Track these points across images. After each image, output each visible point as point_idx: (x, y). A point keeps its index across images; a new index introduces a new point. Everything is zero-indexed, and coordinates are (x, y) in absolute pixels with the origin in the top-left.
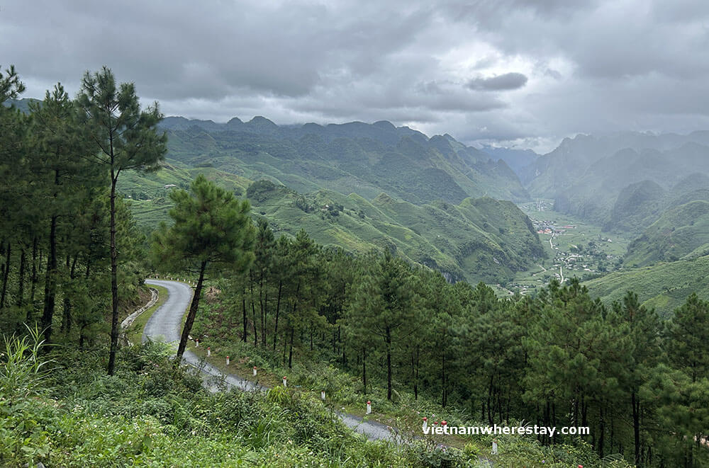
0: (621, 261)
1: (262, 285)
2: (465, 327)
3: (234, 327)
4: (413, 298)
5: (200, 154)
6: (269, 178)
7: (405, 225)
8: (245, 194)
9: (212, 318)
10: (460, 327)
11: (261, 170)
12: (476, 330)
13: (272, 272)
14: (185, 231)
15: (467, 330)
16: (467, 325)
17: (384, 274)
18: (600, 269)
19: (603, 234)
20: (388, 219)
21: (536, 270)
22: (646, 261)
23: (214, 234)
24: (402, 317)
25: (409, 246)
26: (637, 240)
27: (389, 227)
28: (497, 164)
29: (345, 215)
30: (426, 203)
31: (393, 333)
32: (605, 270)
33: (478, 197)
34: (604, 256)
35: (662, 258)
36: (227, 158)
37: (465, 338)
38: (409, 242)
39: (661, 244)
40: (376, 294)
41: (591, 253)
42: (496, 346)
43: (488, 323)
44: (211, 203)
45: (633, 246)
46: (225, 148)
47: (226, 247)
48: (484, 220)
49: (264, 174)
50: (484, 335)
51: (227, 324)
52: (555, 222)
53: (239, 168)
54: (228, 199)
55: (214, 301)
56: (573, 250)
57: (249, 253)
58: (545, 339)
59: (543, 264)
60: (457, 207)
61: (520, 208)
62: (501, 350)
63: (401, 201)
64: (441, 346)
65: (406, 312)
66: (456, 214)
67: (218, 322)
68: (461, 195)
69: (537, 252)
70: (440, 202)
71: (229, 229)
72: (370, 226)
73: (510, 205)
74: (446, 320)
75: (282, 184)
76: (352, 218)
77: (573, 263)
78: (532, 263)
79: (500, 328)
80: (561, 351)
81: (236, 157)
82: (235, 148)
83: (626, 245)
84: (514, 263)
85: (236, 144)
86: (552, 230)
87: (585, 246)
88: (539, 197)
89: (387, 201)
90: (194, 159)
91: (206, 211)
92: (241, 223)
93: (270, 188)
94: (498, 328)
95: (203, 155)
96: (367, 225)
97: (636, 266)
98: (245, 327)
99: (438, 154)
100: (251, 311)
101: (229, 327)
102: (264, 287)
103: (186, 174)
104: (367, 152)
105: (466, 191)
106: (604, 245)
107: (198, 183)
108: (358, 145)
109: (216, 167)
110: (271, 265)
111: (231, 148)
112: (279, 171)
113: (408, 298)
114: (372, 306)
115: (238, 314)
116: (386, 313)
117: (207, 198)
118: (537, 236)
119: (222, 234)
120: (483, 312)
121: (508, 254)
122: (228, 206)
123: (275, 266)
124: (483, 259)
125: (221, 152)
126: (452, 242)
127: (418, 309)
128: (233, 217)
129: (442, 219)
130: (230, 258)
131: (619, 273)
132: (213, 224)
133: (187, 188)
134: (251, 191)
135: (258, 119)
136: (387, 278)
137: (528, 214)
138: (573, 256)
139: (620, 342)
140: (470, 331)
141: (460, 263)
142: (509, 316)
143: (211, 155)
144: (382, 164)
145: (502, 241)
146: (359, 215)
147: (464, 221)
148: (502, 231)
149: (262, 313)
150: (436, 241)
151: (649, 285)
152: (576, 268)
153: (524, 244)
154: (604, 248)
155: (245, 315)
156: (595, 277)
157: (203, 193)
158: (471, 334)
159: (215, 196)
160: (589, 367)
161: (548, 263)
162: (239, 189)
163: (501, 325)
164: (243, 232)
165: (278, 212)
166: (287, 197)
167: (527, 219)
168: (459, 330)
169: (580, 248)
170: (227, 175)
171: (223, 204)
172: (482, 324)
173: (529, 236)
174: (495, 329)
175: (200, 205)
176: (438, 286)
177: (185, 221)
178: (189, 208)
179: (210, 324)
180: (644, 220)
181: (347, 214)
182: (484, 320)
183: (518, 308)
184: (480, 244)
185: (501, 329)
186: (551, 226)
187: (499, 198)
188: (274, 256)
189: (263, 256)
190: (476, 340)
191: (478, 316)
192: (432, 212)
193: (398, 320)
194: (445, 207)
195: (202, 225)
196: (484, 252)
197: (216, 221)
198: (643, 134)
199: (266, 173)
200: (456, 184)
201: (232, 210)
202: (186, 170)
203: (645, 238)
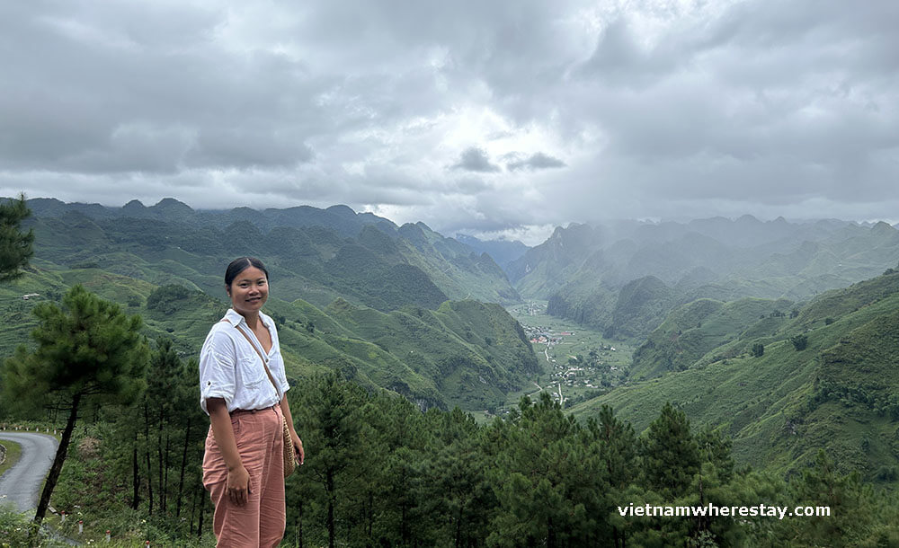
0: (627, 374)
1: (161, 428)
2: (426, 463)
3: (120, 491)
4: (362, 431)
5: (79, 251)
6: (180, 281)
7: (369, 338)
8: (144, 304)
9: (87, 481)
10: (420, 463)
11: (169, 270)
12: (439, 465)
13: (176, 410)
14: (53, 356)
15: (428, 467)
16: (429, 461)
17: (325, 402)
18: (604, 384)
19: (605, 341)
20: (345, 332)
21: (532, 389)
22: (655, 372)
23: (93, 358)
24: (347, 455)
25: (374, 367)
26: (643, 347)
27: (347, 342)
28: (480, 258)
29: (288, 329)
30: (396, 308)
31: (336, 478)
32: (609, 385)
33: (459, 299)
34: (606, 368)
35: (670, 367)
36: (121, 255)
37: (426, 476)
38: (374, 361)
39: (669, 350)
40: (314, 428)
41: (593, 366)
42: (462, 482)
43: (453, 454)
44: (90, 319)
45: (638, 354)
46: (118, 241)
47: (107, 375)
48: (467, 329)
49: (173, 277)
50: (449, 470)
51: (109, 488)
52: (550, 328)
53: (138, 269)
54: (113, 314)
55: (91, 456)
56: (572, 362)
57: (139, 380)
58: (509, 466)
59: (538, 381)
60: (435, 313)
61: (509, 312)
62: (468, 488)
63: (363, 307)
64: (398, 491)
65: (353, 450)
66: (432, 321)
67: (97, 485)
68: (439, 297)
69: (531, 366)
70: (414, 307)
71: (113, 352)
72: (322, 342)
73: (498, 309)
74: (404, 456)
75: (198, 289)
76: (296, 333)
77: (572, 378)
78: (525, 381)
79: (467, 461)
80: (524, 479)
81: (133, 252)
82: (132, 241)
83: (631, 354)
84: (505, 381)
85: (134, 236)
86: (547, 338)
87: (586, 355)
88: (531, 297)
89: (345, 308)
90: (70, 256)
91: (82, 328)
92: (129, 343)
93: (182, 295)
94: (465, 461)
95: (85, 251)
96: (318, 340)
97: (642, 378)
98: (136, 490)
99: (410, 247)
100: (146, 466)
101: (113, 491)
102: (165, 431)
103: (57, 278)
104: (318, 244)
105: (445, 292)
106: (607, 354)
107: (73, 294)
108: (306, 236)
109: (103, 268)
110: (175, 399)
111: (126, 241)
112: (195, 271)
113: (355, 432)
114: (308, 445)
115: (126, 472)
116: (326, 452)
117: (84, 315)
118: (530, 346)
119: (102, 358)
120: (449, 442)
121: (496, 370)
122: (113, 322)
123: (181, 400)
124: (467, 378)
125: (111, 247)
126: (428, 358)
127: (369, 444)
128: (119, 335)
129: (416, 329)
130: (112, 388)
131: (625, 388)
132: (91, 345)
133: (58, 297)
134: (154, 301)
135: (168, 202)
136: (328, 407)
137: (519, 319)
138: (573, 370)
139: (587, 462)
140: (432, 468)
141: (439, 386)
142: (479, 445)
143: (97, 251)
144: (339, 260)
145: (490, 355)
146: (307, 328)
147: (444, 331)
148: (488, 342)
149: (161, 467)
150: (409, 358)
151: (657, 400)
152: (577, 384)
153: (516, 357)
154: (607, 358)
155: (136, 472)
156: (599, 394)
157: (80, 307)
158: (434, 471)
159: (96, 311)
160: (553, 493)
161: (544, 381)
162: (136, 297)
163: (469, 455)
164: (130, 354)
165: (192, 328)
166: (206, 307)
167: (517, 326)
168: (418, 468)
169: (580, 359)
170: (119, 278)
171: (107, 320)
172: (446, 457)
173: (520, 346)
174: (462, 462)
175: (75, 323)
176: (400, 415)
177: (53, 343)
178: (60, 328)
179: (83, 488)
180: (648, 323)
181: (291, 327)
182: (448, 452)
183: (488, 434)
184: (463, 360)
185: (469, 462)
186: (545, 333)
187: (484, 300)
188: (180, 387)
189: (164, 387)
190: (439, 478)
191: (442, 448)
192: (403, 320)
193: (343, 459)
194: (420, 314)
195: (76, 348)
196: (468, 369)
197: (96, 341)
198: (641, 222)
199: (177, 275)
200: (432, 283)
201: (118, 327)
202: (57, 273)
203: (651, 344)
